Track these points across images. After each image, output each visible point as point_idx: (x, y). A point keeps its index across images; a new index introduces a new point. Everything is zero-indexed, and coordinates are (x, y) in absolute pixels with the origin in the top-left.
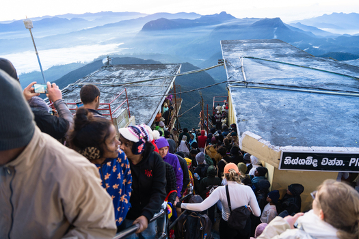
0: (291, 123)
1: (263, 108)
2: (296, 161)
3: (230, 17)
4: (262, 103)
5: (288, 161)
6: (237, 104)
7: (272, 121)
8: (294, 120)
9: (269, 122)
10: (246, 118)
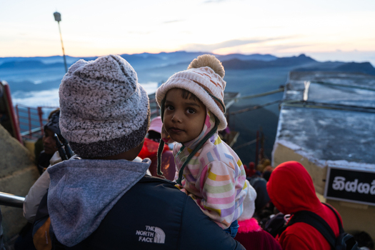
0: (359, 143)
1: (320, 126)
2: (353, 186)
3: (309, 59)
4: (322, 122)
5: (339, 184)
6: (285, 120)
7: (329, 139)
8: (363, 141)
9: (325, 140)
10: (292, 134)
